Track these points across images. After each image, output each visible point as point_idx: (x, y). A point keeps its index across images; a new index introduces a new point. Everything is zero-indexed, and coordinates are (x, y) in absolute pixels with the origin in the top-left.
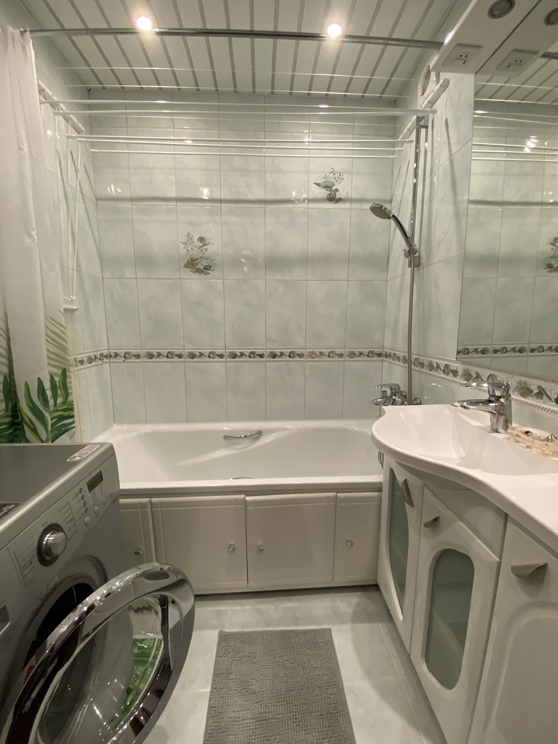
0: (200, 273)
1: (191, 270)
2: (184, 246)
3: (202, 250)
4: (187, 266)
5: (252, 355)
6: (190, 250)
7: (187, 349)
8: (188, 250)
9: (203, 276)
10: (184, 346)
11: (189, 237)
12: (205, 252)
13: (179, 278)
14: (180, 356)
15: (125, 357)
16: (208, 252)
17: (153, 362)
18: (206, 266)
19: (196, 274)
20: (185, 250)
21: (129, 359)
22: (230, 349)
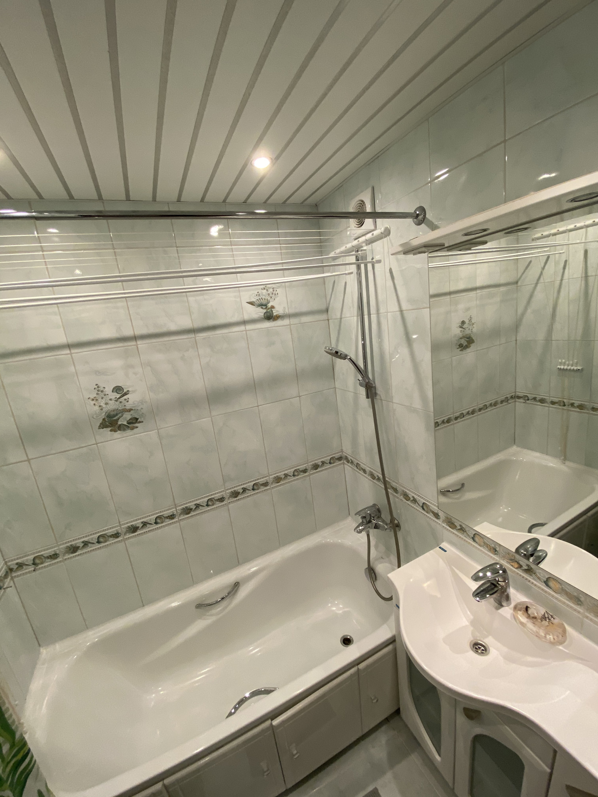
0: (124, 430)
1: (110, 429)
2: (94, 402)
3: (121, 402)
4: (103, 425)
5: (210, 502)
6: (104, 406)
7: (125, 524)
8: (100, 406)
9: (129, 432)
10: (119, 522)
11: (99, 390)
12: (126, 404)
13: (94, 442)
14: (116, 535)
15: (34, 564)
16: (131, 401)
17: (78, 555)
18: (130, 419)
19: (119, 432)
20: (97, 408)
21: (42, 563)
22: (182, 505)
